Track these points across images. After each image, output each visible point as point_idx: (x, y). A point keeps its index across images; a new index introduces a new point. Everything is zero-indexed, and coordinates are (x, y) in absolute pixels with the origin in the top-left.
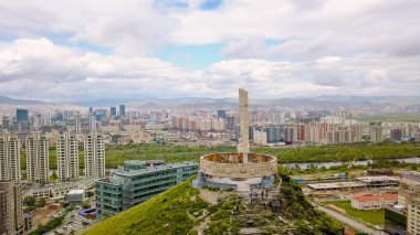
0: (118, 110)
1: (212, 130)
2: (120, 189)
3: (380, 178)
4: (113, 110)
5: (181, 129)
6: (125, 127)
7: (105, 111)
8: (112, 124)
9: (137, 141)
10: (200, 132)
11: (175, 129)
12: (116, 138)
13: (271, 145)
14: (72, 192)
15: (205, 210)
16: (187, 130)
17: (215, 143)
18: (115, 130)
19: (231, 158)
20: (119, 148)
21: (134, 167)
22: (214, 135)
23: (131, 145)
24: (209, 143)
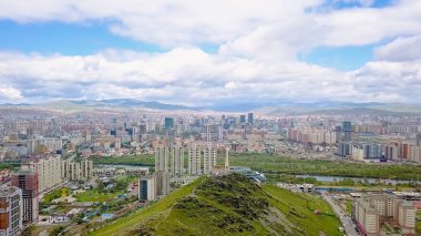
0: (247, 118)
4: (243, 118)
6: (247, 136)
8: (238, 133)
9: (251, 150)
10: (310, 144)
11: (288, 140)
12: (234, 147)
13: (367, 161)
16: (299, 142)
23: (246, 154)
24: (311, 156)
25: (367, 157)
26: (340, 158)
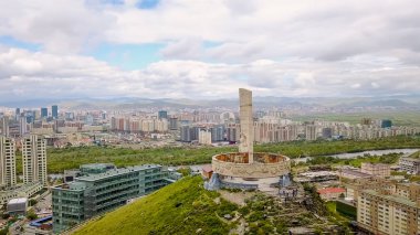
0: (50, 111)
1: (156, 131)
2: (82, 195)
3: (322, 173)
4: (44, 111)
5: (122, 131)
6: (60, 129)
7: (34, 112)
8: (46, 126)
9: (76, 144)
10: (142, 133)
11: (114, 130)
12: (51, 141)
13: (216, 145)
14: (13, 201)
15: (236, 213)
16: (129, 132)
17: (160, 144)
18: (49, 133)
19: (236, 158)
20: (57, 151)
21: (92, 171)
22: (159, 136)
23: (69, 148)
24: (153, 145)
25: (213, 141)
26: (187, 144)
